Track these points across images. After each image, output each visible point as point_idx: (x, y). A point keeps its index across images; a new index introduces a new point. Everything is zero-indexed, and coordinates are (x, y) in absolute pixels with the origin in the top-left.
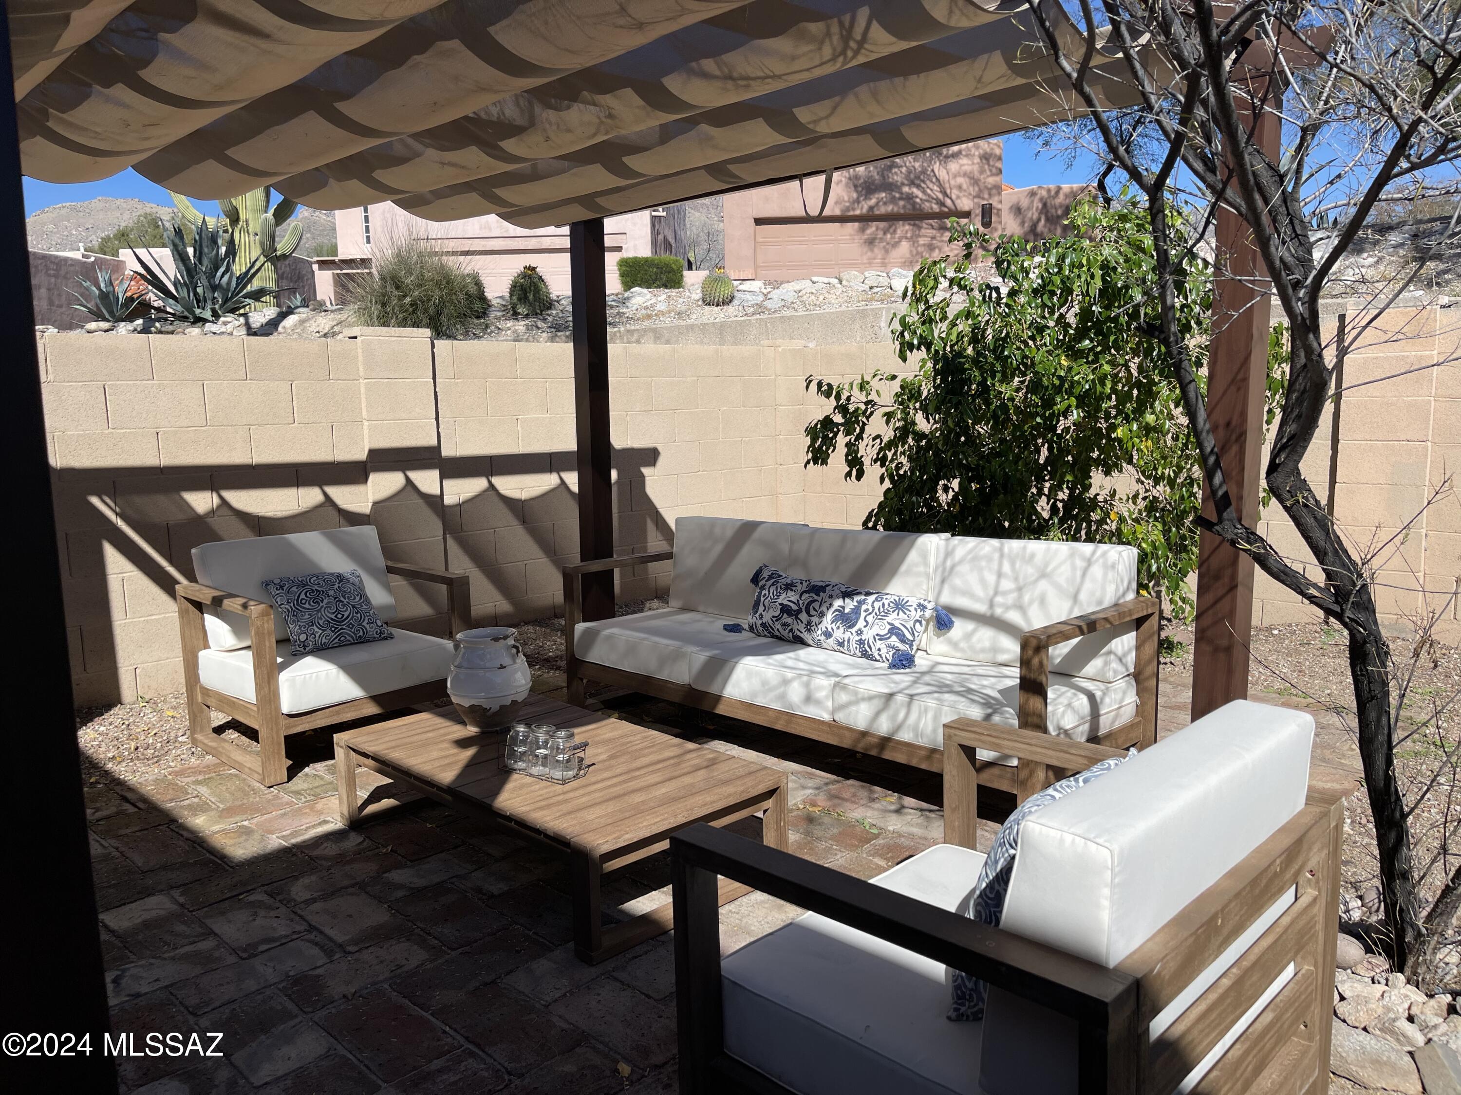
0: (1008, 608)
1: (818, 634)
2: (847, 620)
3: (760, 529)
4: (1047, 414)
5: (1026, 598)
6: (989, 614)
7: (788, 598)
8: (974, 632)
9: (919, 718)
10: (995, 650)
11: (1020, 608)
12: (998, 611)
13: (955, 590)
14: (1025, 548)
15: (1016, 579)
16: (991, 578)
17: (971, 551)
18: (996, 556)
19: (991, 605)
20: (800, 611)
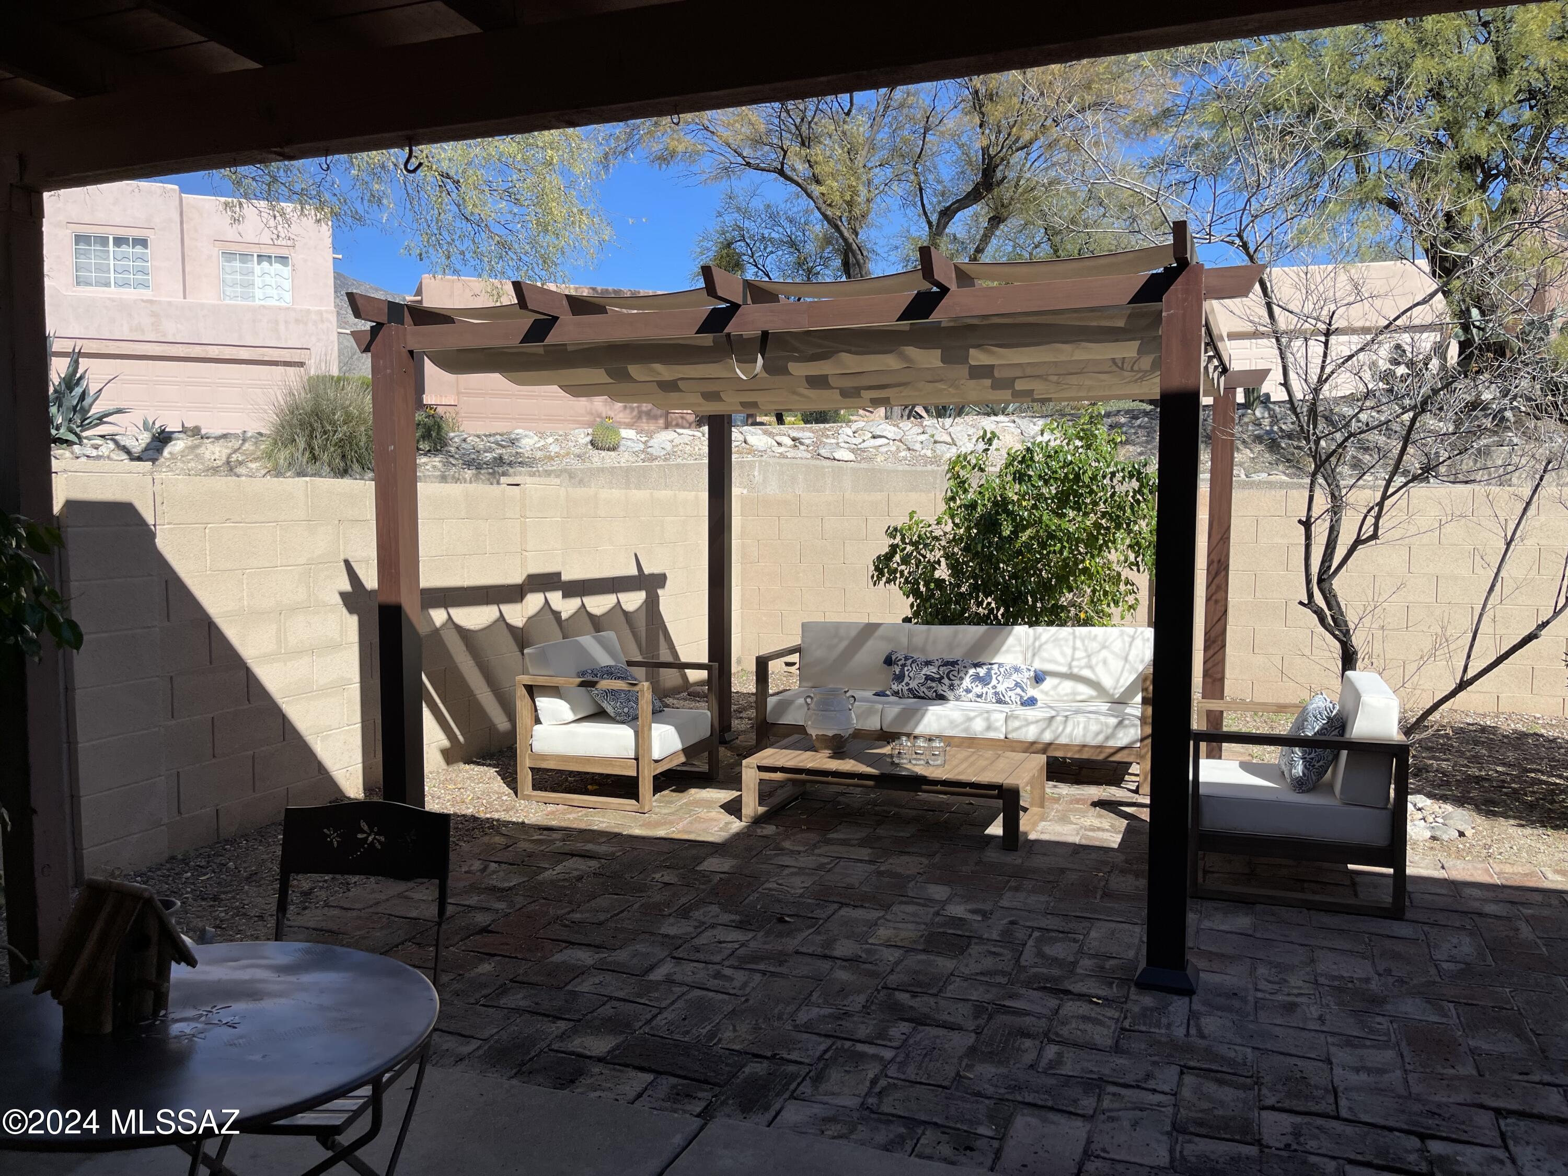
0: (1081, 668)
1: (960, 691)
2: (984, 681)
3: (882, 628)
4: (1045, 552)
5: (1094, 661)
6: (1069, 672)
7: (930, 670)
8: (1059, 684)
9: (1074, 729)
10: (1074, 693)
11: (1090, 667)
12: (1075, 671)
13: (1043, 660)
14: (1090, 632)
15: (1086, 650)
16: (1069, 651)
17: (1053, 635)
18: (1071, 637)
19: (1070, 667)
20: (942, 678)
